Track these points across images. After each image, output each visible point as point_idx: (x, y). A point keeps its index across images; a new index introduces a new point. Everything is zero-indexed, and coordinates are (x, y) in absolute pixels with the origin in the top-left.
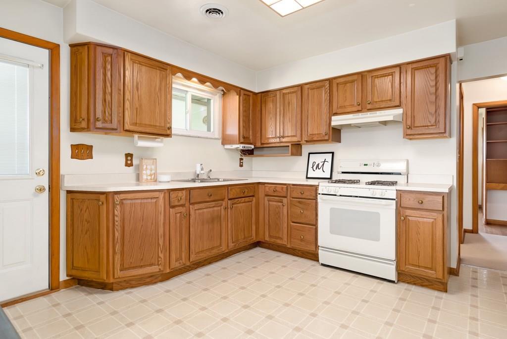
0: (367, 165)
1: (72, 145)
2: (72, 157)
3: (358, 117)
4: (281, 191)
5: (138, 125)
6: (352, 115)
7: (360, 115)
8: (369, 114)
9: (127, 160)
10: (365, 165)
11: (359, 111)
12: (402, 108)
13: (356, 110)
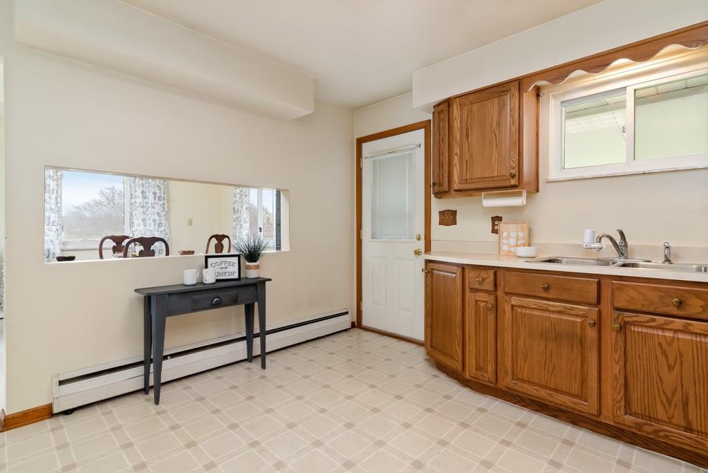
1: (440, 212)
2: (440, 224)
5: (469, 181)
9: (494, 225)
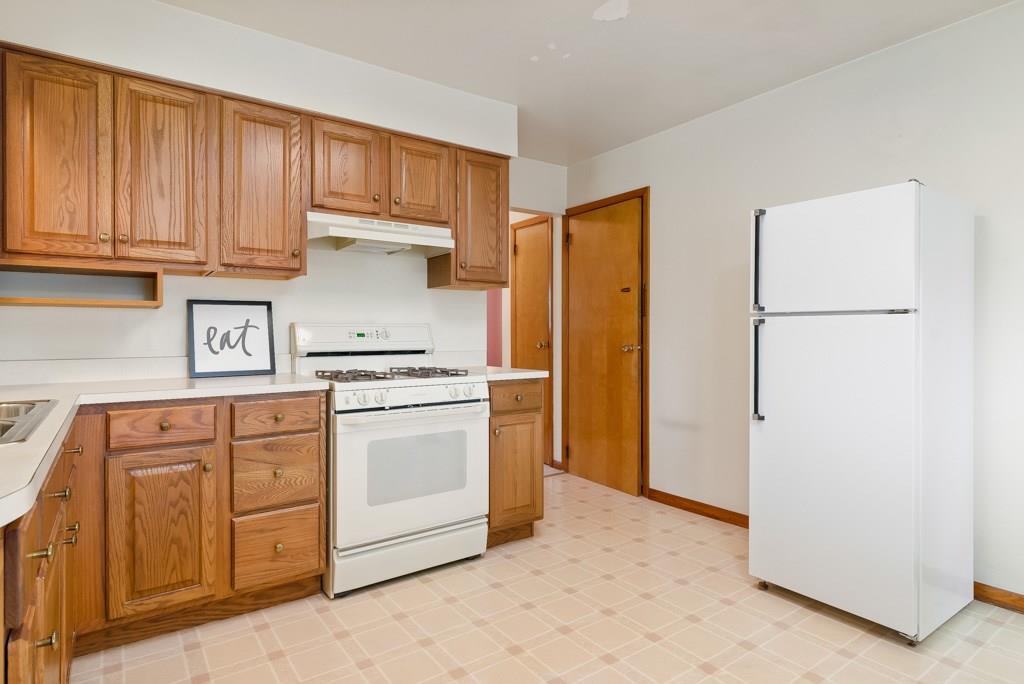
0: (362, 335)
3: (370, 226)
4: (193, 424)
6: (357, 219)
7: (375, 223)
8: (393, 225)
10: (359, 335)
11: (375, 214)
12: (450, 228)
13: (371, 210)
